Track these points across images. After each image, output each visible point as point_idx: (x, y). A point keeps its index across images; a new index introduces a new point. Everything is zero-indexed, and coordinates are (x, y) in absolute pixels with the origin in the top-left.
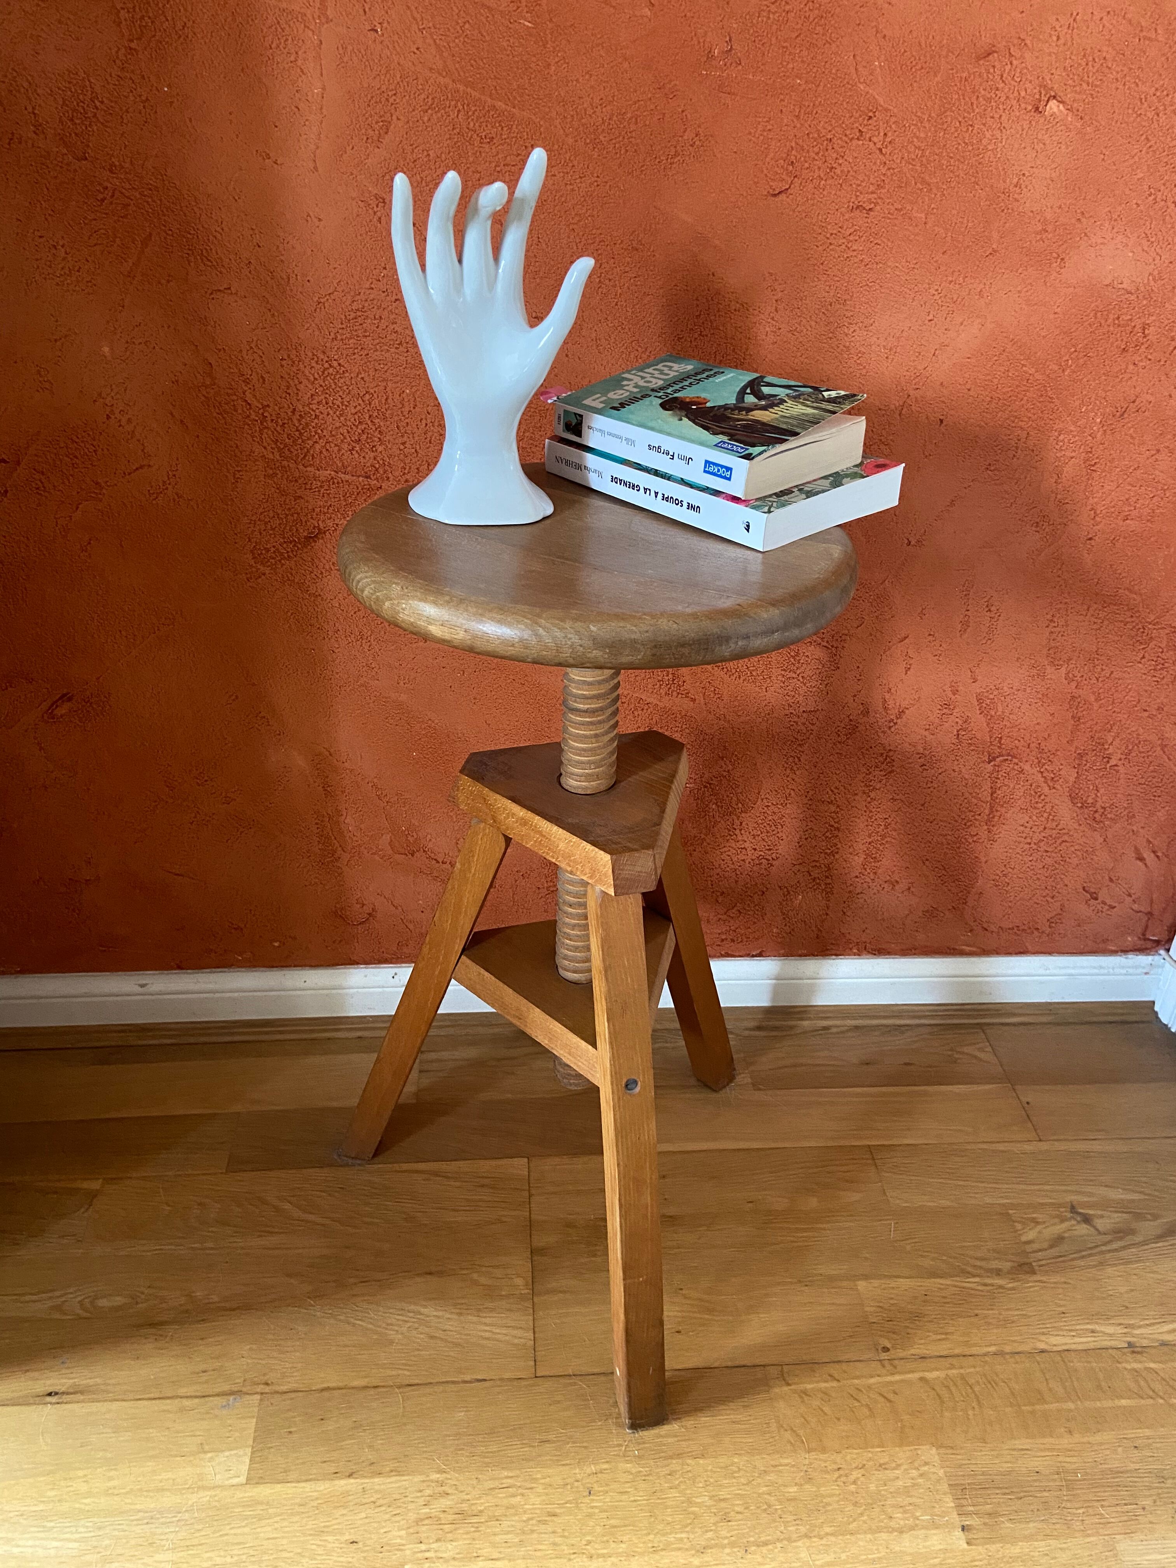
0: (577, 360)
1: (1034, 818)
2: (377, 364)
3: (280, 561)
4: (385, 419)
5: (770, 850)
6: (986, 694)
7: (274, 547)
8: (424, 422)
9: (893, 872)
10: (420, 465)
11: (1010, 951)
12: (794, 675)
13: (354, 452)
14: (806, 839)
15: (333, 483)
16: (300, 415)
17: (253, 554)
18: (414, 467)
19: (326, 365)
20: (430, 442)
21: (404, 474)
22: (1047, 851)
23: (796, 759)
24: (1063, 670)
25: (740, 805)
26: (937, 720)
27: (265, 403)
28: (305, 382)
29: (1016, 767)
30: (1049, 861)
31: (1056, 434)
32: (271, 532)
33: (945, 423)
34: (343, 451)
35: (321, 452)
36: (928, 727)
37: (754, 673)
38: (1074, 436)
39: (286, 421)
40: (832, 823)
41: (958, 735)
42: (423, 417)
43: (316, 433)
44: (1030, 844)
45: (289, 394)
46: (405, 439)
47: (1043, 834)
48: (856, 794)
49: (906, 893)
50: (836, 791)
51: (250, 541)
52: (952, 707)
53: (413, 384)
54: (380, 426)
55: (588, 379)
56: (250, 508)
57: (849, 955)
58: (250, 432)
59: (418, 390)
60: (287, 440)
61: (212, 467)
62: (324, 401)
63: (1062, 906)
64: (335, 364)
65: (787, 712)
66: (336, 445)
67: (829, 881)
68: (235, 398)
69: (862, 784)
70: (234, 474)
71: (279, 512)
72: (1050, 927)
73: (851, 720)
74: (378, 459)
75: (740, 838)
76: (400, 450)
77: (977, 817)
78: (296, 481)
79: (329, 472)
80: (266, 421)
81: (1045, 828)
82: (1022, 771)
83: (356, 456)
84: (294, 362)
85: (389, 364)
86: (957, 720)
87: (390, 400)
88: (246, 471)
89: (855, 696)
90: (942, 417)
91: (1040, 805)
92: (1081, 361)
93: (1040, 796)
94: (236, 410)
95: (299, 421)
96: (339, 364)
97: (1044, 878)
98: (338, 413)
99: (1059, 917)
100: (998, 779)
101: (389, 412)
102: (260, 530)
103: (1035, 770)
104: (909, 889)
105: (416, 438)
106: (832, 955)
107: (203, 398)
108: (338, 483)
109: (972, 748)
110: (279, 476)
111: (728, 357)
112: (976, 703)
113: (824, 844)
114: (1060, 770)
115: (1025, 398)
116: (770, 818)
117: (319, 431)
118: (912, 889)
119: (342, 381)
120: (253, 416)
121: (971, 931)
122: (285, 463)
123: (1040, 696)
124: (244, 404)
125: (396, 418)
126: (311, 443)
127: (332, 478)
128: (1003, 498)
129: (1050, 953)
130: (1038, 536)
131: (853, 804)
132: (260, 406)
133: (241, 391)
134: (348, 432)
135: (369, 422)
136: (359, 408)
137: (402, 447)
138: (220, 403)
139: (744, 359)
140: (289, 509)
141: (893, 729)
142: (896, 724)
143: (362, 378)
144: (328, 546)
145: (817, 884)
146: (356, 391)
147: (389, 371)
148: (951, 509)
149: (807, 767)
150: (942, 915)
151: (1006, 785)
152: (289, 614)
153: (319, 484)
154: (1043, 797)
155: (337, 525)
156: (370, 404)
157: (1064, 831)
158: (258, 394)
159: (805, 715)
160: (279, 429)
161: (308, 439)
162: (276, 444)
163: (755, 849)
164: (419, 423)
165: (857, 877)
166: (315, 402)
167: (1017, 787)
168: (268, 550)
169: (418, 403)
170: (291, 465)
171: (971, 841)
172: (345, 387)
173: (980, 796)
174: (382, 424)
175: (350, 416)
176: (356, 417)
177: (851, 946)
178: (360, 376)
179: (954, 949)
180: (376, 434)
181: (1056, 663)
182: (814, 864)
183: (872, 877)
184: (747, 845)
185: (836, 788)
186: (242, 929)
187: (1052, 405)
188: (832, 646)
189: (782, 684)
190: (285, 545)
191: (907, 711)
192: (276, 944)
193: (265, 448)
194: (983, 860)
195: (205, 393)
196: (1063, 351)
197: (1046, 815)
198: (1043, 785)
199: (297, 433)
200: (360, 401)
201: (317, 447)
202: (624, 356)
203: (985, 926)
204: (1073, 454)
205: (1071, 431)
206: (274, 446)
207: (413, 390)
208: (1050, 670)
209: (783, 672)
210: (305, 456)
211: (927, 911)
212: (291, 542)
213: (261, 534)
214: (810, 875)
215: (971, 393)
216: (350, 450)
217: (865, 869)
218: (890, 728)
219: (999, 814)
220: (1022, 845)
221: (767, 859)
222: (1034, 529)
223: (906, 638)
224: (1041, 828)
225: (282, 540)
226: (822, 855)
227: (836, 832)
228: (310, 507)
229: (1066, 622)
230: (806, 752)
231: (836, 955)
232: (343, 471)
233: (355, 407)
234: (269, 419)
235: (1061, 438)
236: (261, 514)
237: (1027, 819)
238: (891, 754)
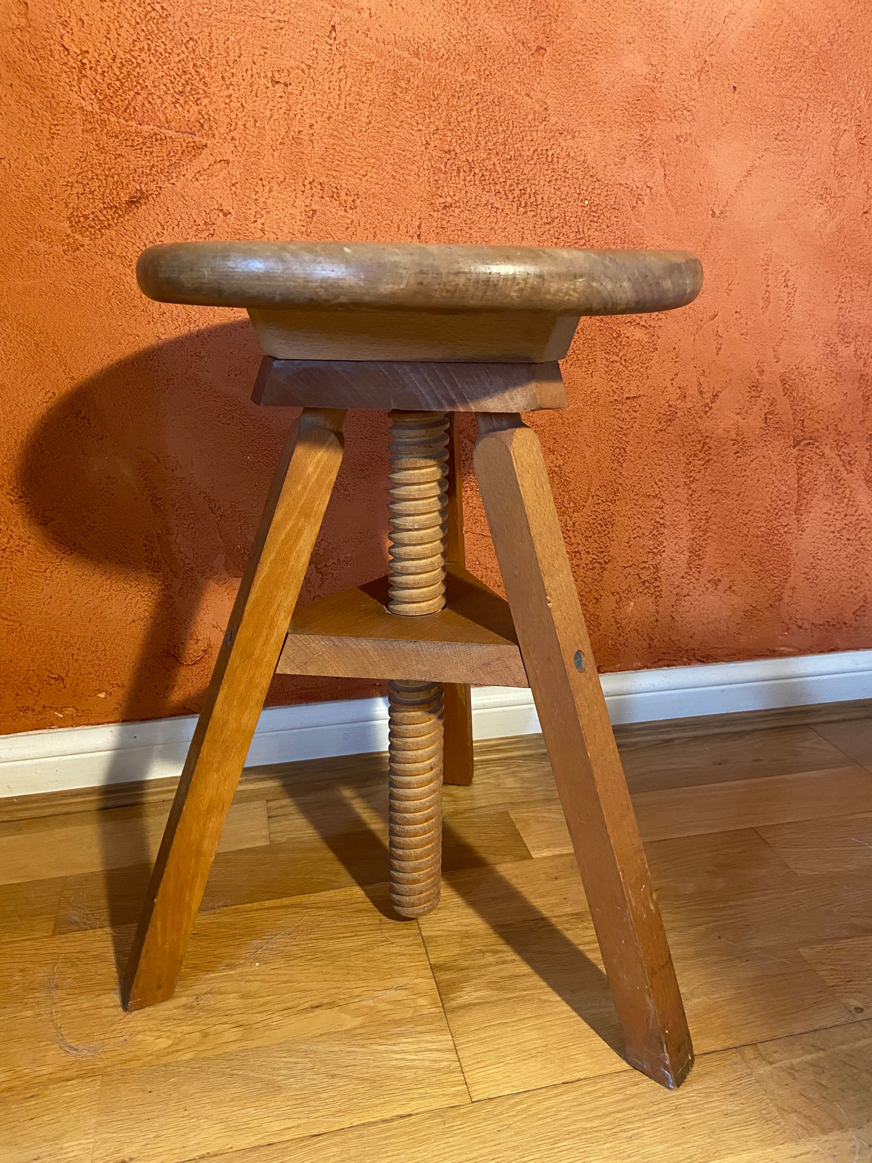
0: (400, 10)
1: (836, 504)
2: (200, 8)
3: (99, 230)
4: (210, 69)
5: (602, 552)
6: (788, 374)
7: (93, 213)
8: (249, 72)
9: (715, 570)
10: (247, 121)
11: (823, 649)
12: (616, 358)
13: (178, 105)
14: (635, 538)
15: (156, 140)
16: (122, 63)
17: (71, 222)
18: (240, 123)
19: (149, 8)
20: (256, 96)
21: (230, 131)
22: (849, 540)
23: (623, 451)
24: (852, 347)
25: (572, 504)
26: (748, 404)
27: (84, 49)
28: (126, 25)
29: (818, 451)
30: (851, 550)
31: (831, 106)
32: (90, 196)
33: (738, 90)
34: (166, 104)
35: (143, 105)
36: (739, 411)
37: (580, 357)
38: (845, 109)
39: (106, 69)
40: (658, 520)
41: (766, 418)
42: (249, 67)
43: (138, 83)
44: (833, 532)
45: (109, 39)
46: (230, 91)
47: (845, 522)
48: (678, 486)
49: (728, 592)
50: (660, 484)
51: (67, 206)
52: (759, 389)
53: (238, 31)
54: (204, 77)
55: (411, 32)
56: (67, 168)
57: (680, 665)
58: (67, 80)
59: (243, 37)
60: (107, 90)
61: (26, 120)
62: (146, 47)
63: (865, 596)
64: (158, 7)
65: (612, 399)
66: (159, 97)
67: (657, 583)
68: (52, 42)
69: (683, 475)
70: (51, 128)
71: (98, 172)
72: (856, 620)
73: (670, 406)
74: (203, 113)
75: (573, 540)
76: (226, 104)
77: (787, 506)
78: (117, 137)
79: (151, 127)
80: (84, 69)
81: (846, 515)
82: (823, 455)
83: (180, 109)
84: (114, 4)
85: (213, 8)
86: (765, 402)
87: (214, 48)
88: (63, 125)
89: (673, 379)
90: (735, 85)
91: (840, 491)
92: (846, 36)
93: (839, 481)
94: (52, 56)
95: (120, 68)
96: (162, 8)
97: (847, 568)
98: (160, 60)
99: (862, 609)
100: (803, 464)
101: (214, 61)
102: (77, 193)
103: (833, 454)
104: (730, 588)
105: (242, 91)
106: (664, 666)
107: (18, 42)
108: (161, 139)
109: (778, 432)
110: (98, 131)
111: (543, 14)
112: (780, 384)
113: (651, 542)
114: (855, 452)
115: (803, 69)
116: (600, 517)
117: (141, 81)
118: (734, 588)
119: (165, 26)
120: (72, 63)
121: (787, 630)
122: (105, 116)
123: (834, 375)
124: (62, 49)
125: (221, 68)
126: (132, 93)
127: (155, 134)
128: (791, 169)
129: (857, 649)
130: (822, 209)
131: (676, 498)
132: (79, 52)
133: (58, 34)
134: (172, 82)
135: (194, 73)
136: (182, 56)
137: (227, 101)
138: (35, 48)
139: (558, 16)
140: (110, 169)
141: (708, 414)
142: (711, 408)
143: (186, 23)
144: (152, 212)
145: (647, 587)
146: (178, 38)
147: (214, 16)
148: (748, 179)
149: (633, 459)
150: (761, 614)
151: (810, 471)
152: (110, 293)
153: (141, 140)
154: (842, 482)
155: (160, 188)
156: (194, 51)
157: (862, 517)
158: (76, 39)
159: (628, 401)
160: (98, 78)
161: (130, 90)
162: (95, 94)
163: (588, 553)
164: (244, 73)
165: (683, 577)
166: (137, 48)
167: (820, 472)
168: (86, 217)
169: (243, 52)
170: (112, 119)
171: (782, 531)
172: (168, 33)
173: (788, 483)
174: (206, 74)
175: (173, 64)
176: (180, 66)
177: (681, 654)
178: (184, 21)
179: (774, 651)
180: (201, 85)
181: (846, 340)
182: (643, 565)
183: (696, 575)
184: (581, 548)
185: (660, 480)
186: (63, 679)
187: (825, 78)
188: (650, 326)
189: (606, 369)
190: (104, 212)
191: (720, 395)
192: (102, 695)
193: (83, 99)
194: (795, 551)
195: (19, 37)
196: (831, 25)
197: (846, 500)
198: (842, 469)
199: (118, 83)
200: (184, 48)
201: (139, 98)
202: (445, 7)
203: (800, 623)
204: (846, 127)
205: (843, 104)
206: (93, 97)
207: (238, 37)
208: (841, 348)
209: (607, 356)
210: (125, 111)
211: (746, 611)
212: (111, 208)
213: (78, 197)
214: (640, 578)
215: (759, 61)
216: (173, 103)
217: (690, 568)
218: (706, 412)
219: (805, 502)
220: (827, 534)
221: (600, 563)
222: (820, 201)
223: (716, 316)
224: (842, 516)
225: (102, 206)
226: (650, 555)
227: (662, 529)
228: (132, 167)
229: (852, 297)
230: (631, 442)
231: (668, 666)
232: (167, 126)
233: (179, 55)
234: (88, 66)
235: (835, 111)
236: (79, 174)
237: (830, 506)
238: (708, 441)
